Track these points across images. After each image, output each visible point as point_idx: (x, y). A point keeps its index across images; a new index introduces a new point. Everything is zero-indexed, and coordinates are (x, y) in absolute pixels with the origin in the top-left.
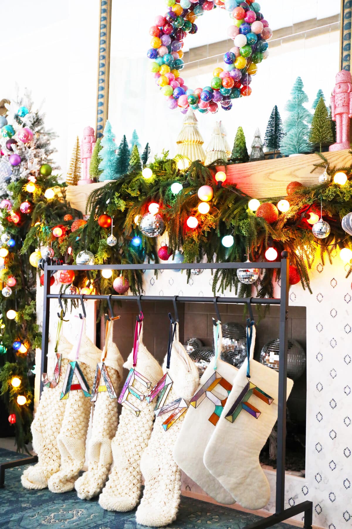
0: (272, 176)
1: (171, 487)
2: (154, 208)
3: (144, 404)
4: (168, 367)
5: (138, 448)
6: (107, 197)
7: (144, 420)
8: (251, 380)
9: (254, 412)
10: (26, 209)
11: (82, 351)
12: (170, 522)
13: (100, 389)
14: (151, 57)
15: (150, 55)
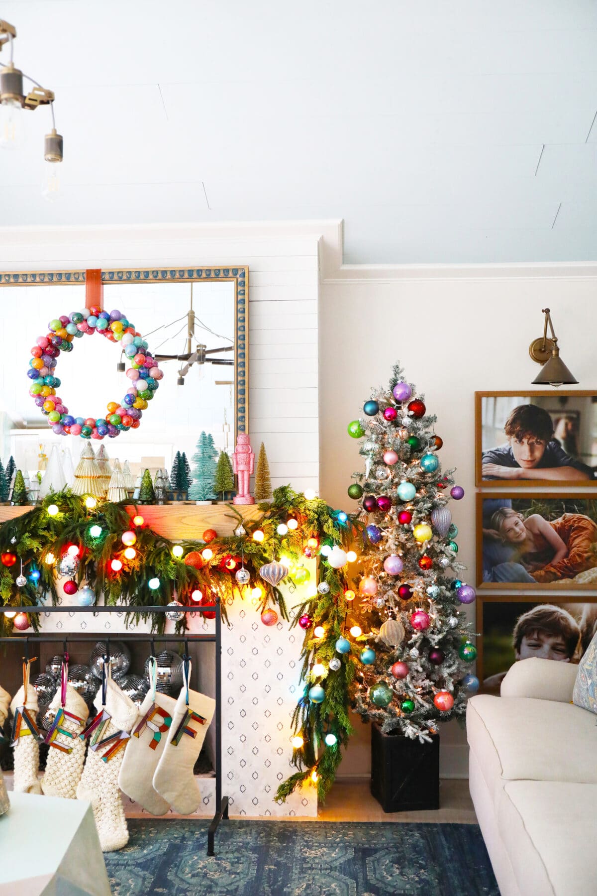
0: (184, 521)
1: (116, 812)
2: (73, 551)
3: (76, 741)
4: (104, 704)
5: (73, 784)
6: (11, 534)
7: (77, 756)
8: (189, 707)
9: (192, 734)
13: (22, 733)
14: (31, 378)
15: (30, 375)
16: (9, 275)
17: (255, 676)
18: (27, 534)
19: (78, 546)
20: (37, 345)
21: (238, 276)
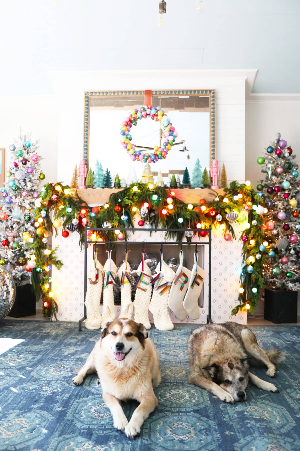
0: (191, 195)
2: (146, 205)
3: (148, 286)
4: (160, 270)
6: (119, 197)
7: (149, 293)
8: (197, 272)
9: (198, 284)
10: (55, 199)
11: (112, 266)
13: (124, 282)
14: (122, 135)
15: (122, 133)
16: (111, 92)
17: (221, 263)
18: (126, 197)
19: (148, 203)
20: (125, 120)
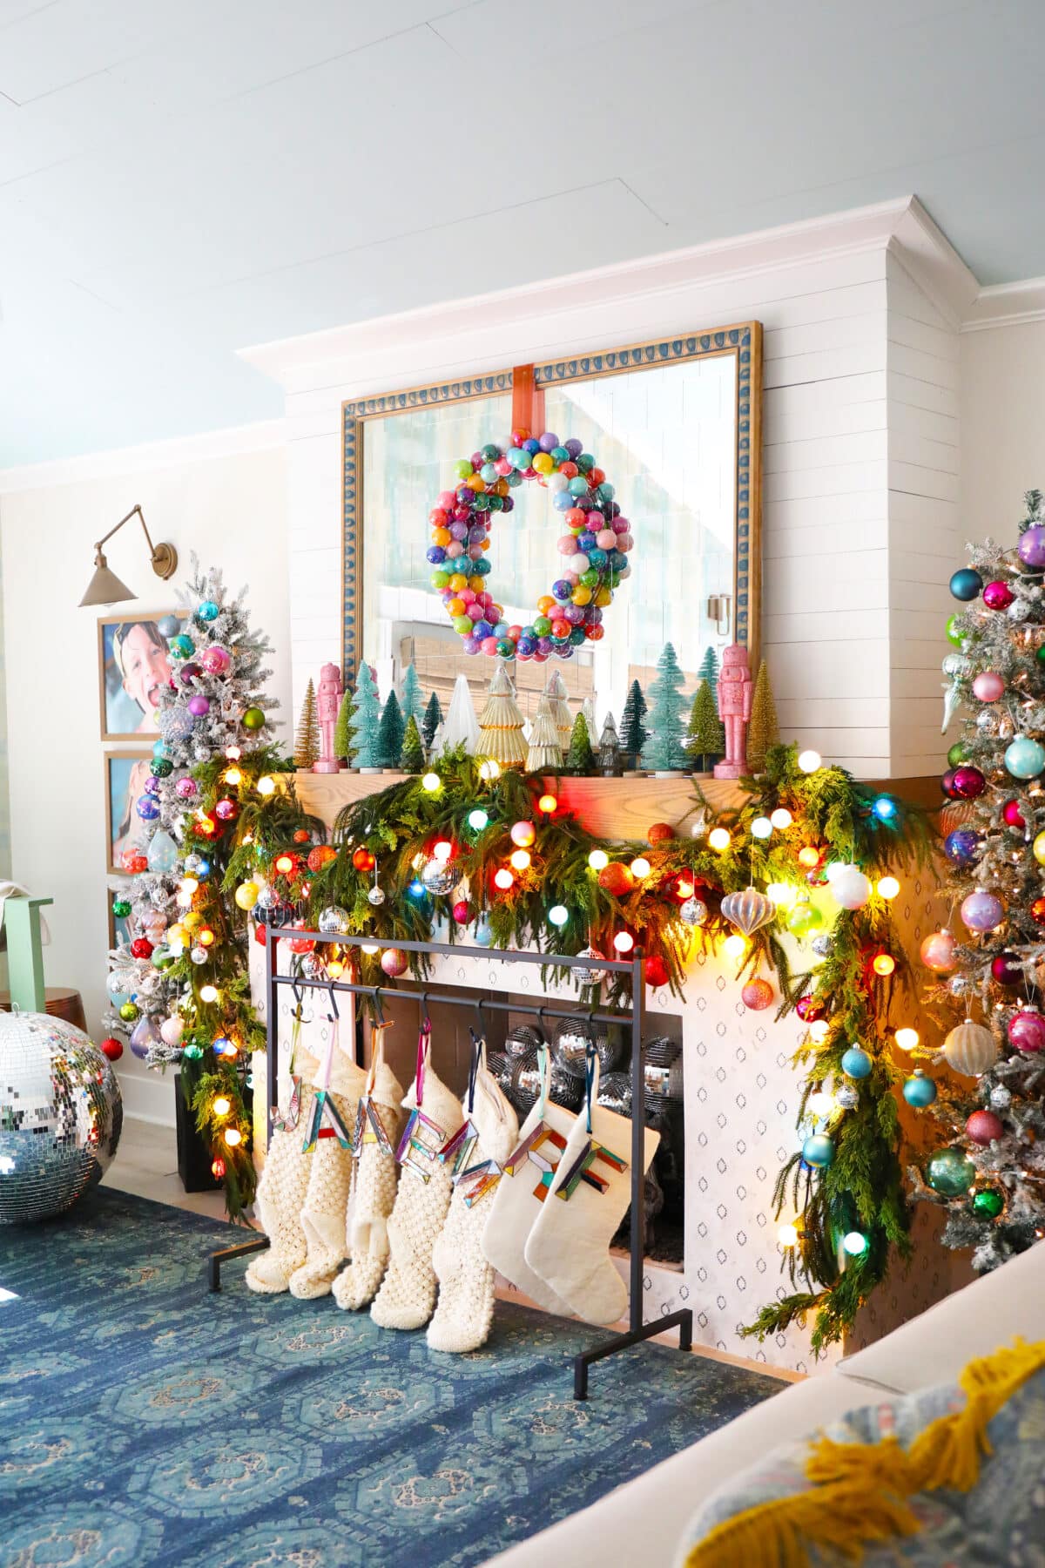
0: (629, 806)
1: (478, 1293)
2: (443, 850)
3: (436, 1165)
4: (471, 1110)
5: (429, 1233)
6: (366, 821)
7: (437, 1190)
8: (593, 1137)
9: (598, 1184)
10: (226, 813)
11: (334, 1074)
12: (478, 1345)
13: (366, 1138)
14: (433, 562)
15: (433, 557)
17: (741, 1101)
19: (451, 843)
20: (439, 507)
21: (740, 343)
